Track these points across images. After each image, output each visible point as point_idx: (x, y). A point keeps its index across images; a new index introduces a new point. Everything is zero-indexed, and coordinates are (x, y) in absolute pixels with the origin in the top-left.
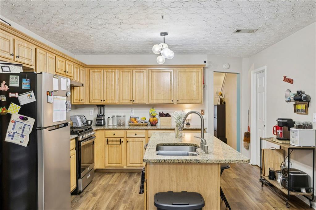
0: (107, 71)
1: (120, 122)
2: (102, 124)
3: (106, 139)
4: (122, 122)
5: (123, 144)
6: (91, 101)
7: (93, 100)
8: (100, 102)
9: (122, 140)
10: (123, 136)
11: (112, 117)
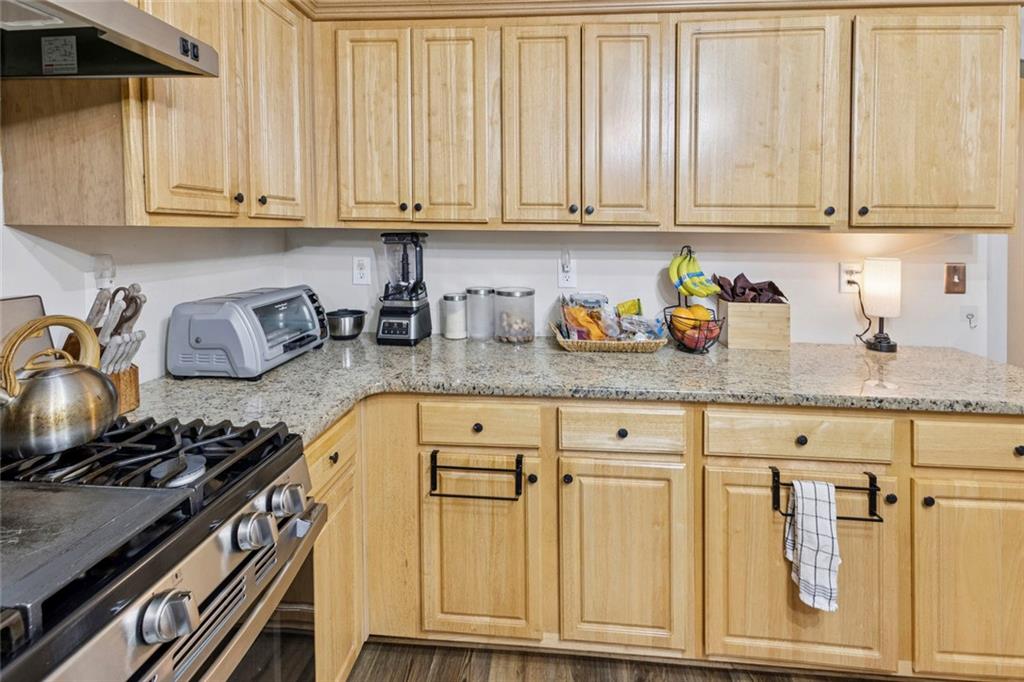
0: (434, 39)
1: (505, 323)
2: (413, 336)
3: (426, 453)
4: (516, 327)
5: (538, 496)
6: (343, 208)
7: (357, 203)
8: (396, 214)
9: (531, 464)
10: (536, 441)
11: (465, 298)
